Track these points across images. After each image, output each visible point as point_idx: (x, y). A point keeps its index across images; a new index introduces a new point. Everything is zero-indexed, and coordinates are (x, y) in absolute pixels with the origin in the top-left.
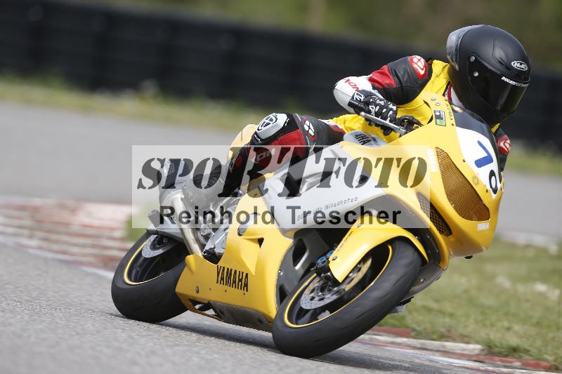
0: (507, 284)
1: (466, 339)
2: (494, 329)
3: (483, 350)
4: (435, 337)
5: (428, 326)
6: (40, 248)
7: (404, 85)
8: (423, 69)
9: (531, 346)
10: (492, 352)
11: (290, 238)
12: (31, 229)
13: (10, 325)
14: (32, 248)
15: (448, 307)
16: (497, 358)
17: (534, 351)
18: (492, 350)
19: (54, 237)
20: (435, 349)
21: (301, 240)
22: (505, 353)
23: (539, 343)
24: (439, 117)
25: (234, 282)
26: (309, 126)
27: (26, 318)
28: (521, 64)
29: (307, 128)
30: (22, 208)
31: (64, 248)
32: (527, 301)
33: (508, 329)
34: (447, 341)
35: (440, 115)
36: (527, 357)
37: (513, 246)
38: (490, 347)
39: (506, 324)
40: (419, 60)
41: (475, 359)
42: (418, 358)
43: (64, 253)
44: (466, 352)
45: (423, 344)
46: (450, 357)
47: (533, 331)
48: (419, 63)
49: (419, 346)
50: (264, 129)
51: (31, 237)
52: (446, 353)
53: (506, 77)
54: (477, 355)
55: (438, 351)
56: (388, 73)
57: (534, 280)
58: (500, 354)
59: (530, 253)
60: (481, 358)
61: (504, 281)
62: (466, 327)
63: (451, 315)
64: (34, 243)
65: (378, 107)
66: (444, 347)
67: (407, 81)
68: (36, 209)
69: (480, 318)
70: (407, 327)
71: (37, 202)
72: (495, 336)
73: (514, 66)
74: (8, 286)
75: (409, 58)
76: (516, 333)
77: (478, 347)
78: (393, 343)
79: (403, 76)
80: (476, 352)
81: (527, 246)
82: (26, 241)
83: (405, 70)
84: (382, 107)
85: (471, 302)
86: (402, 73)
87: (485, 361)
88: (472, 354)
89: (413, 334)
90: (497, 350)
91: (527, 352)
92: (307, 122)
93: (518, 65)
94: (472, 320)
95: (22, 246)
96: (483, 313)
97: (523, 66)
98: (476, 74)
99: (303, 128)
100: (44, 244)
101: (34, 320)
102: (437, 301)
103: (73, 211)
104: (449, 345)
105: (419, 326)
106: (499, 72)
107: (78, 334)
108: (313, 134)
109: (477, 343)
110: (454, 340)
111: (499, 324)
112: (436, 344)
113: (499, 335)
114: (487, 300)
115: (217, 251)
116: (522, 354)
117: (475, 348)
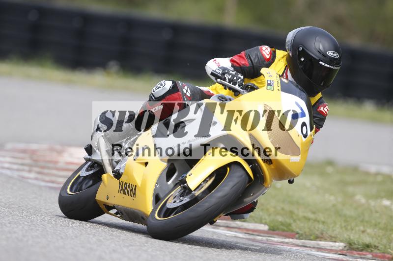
0: (363, 201)
1: (334, 239)
2: (354, 232)
3: (345, 247)
4: (312, 238)
5: (307, 230)
6: (36, 179)
7: (255, 65)
8: (268, 55)
9: (379, 243)
10: (352, 248)
11: (165, 162)
12: (30, 166)
13: (15, 232)
14: (31, 179)
15: (321, 217)
16: (355, 252)
17: (381, 246)
18: (352, 247)
19: (46, 171)
20: (312, 246)
21: (172, 164)
22: (362, 249)
23: (384, 241)
24: (269, 84)
25: (128, 191)
26: (187, 90)
27: (26, 228)
28: (334, 53)
29: (185, 91)
30: (24, 151)
31: (53, 179)
32: (377, 212)
33: (363, 232)
34: (321, 241)
35: (271, 83)
36: (376, 251)
37: (367, 174)
38: (350, 244)
39: (362, 228)
40: (266, 49)
41: (340, 253)
42: (300, 253)
43: (53, 182)
44: (333, 248)
45: (304, 243)
46: (322, 252)
47: (381, 233)
48: (266, 51)
49: (301, 244)
50: (157, 90)
51: (30, 171)
52: (320, 249)
53: (322, 62)
54: (342, 250)
55: (314, 248)
56: (244, 56)
57: (382, 198)
58: (357, 249)
59: (380, 178)
60: (344, 252)
61: (360, 198)
62: (333, 231)
63: (323, 223)
64: (32, 175)
65: (231, 76)
66: (318, 245)
67: (257, 63)
68: (33, 152)
69: (343, 224)
70: (293, 231)
71: (34, 146)
72: (354, 237)
73: (329, 54)
74: (13, 206)
75: (260, 47)
76: (368, 234)
77: (342, 244)
78: (283, 243)
79: (255, 59)
80: (341, 248)
81: (377, 174)
82: (26, 174)
83: (257, 55)
84: (233, 76)
85: (338, 213)
86: (254, 57)
87: (348, 254)
88: (338, 249)
89: (297, 236)
90: (355, 246)
91: (376, 247)
92: (186, 88)
93: (332, 54)
94: (338, 226)
95: (23, 177)
96: (346, 221)
97: (335, 55)
98: (302, 59)
99: (183, 92)
100: (39, 176)
101: (32, 229)
102: (314, 213)
103: (60, 153)
104: (322, 243)
105: (301, 231)
106: (318, 59)
107: (62, 238)
108: (189, 96)
109: (341, 241)
110: (325, 240)
111: (357, 229)
112: (313, 243)
113: (357, 236)
114: (349, 212)
115: (121, 171)
116: (372, 249)
117: (340, 245)
